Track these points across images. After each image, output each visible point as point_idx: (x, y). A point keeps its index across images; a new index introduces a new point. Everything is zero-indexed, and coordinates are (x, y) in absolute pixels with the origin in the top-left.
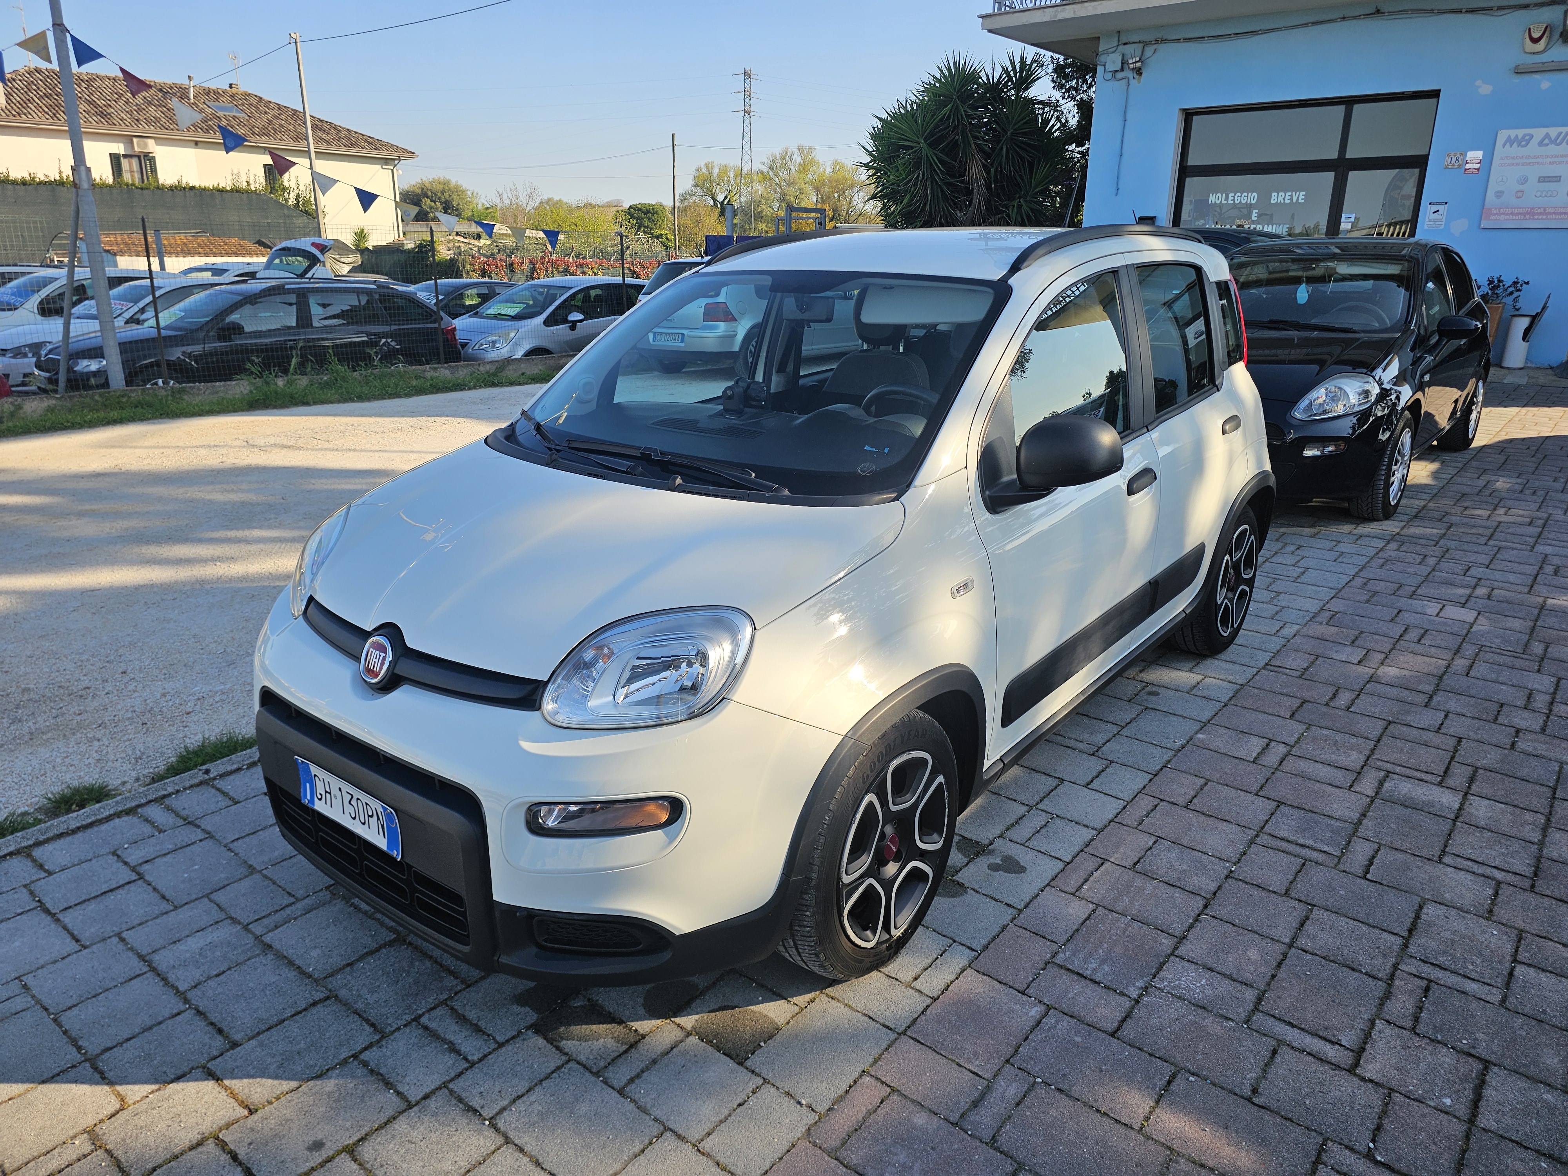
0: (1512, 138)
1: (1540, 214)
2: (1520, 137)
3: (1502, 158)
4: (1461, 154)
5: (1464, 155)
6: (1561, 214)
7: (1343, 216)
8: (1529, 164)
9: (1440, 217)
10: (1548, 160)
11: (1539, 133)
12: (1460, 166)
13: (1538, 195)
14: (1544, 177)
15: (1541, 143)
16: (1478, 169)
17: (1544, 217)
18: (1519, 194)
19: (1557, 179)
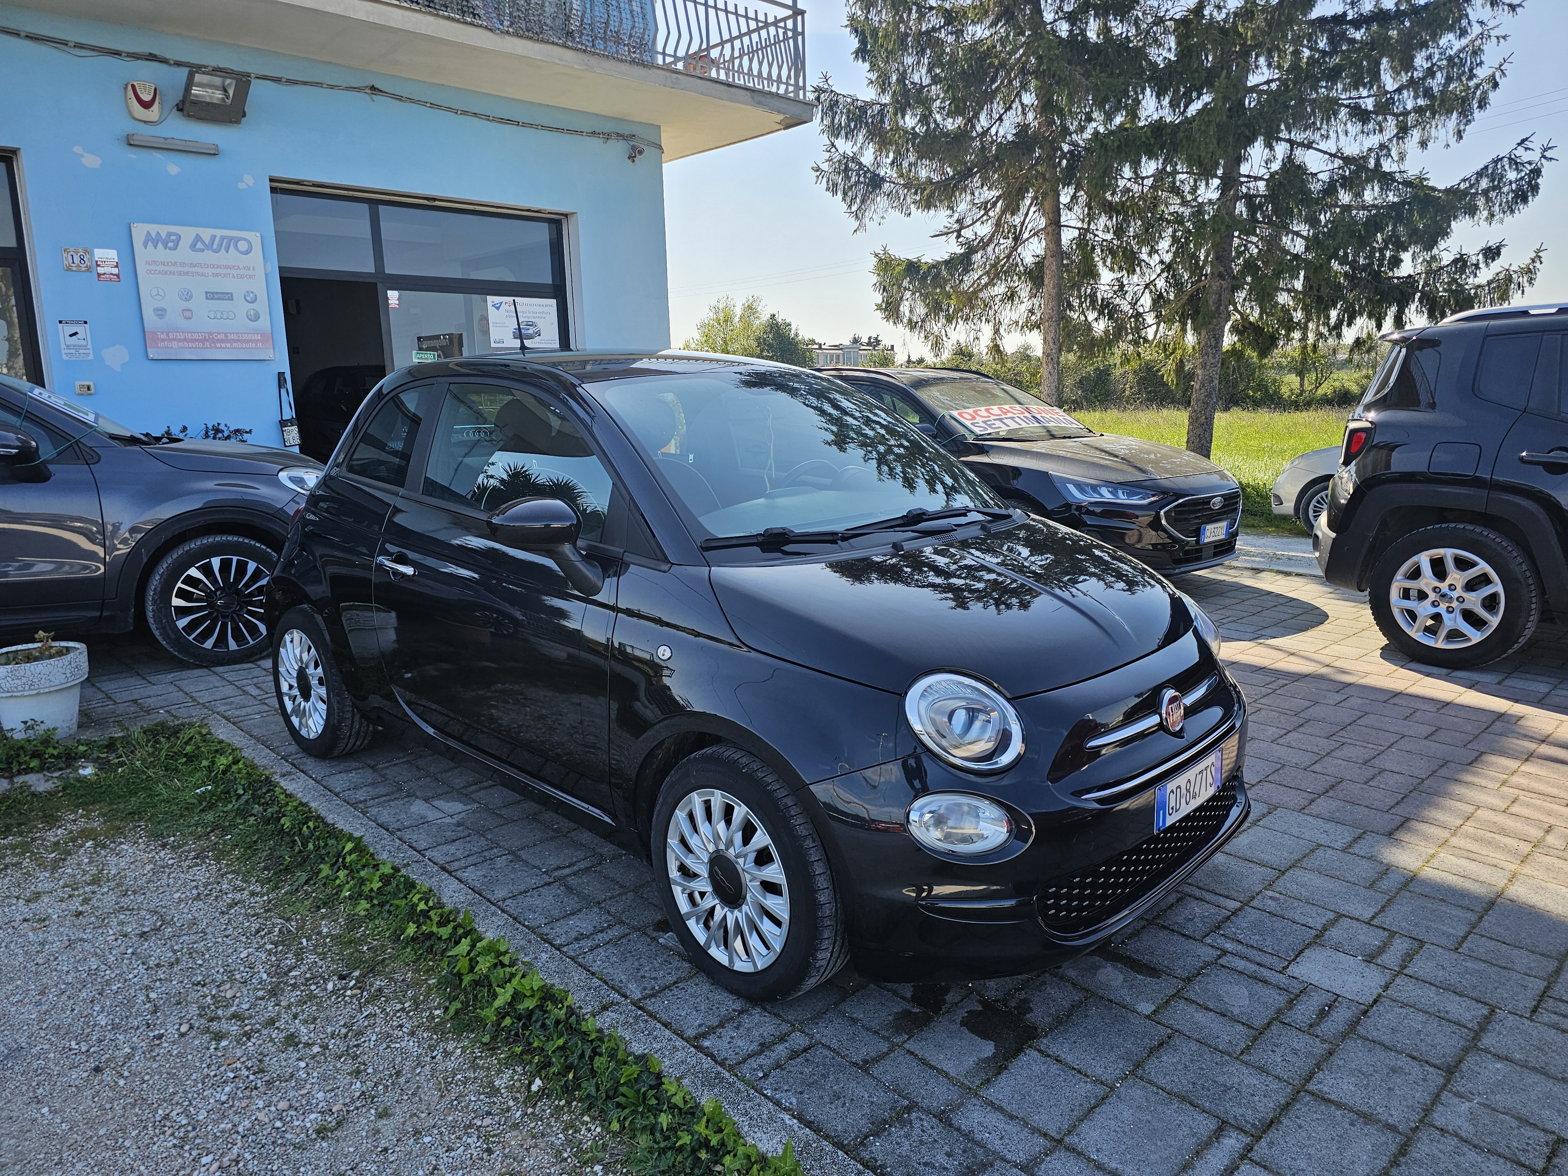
0: (154, 235)
1: (222, 341)
2: (163, 236)
3: (147, 263)
4: (86, 251)
5: (90, 252)
6: (247, 341)
8: (187, 273)
9: (84, 343)
10: (210, 271)
11: (187, 234)
12: (89, 269)
13: (212, 315)
14: (213, 293)
15: (193, 247)
16: (118, 276)
17: (228, 345)
19: (229, 297)
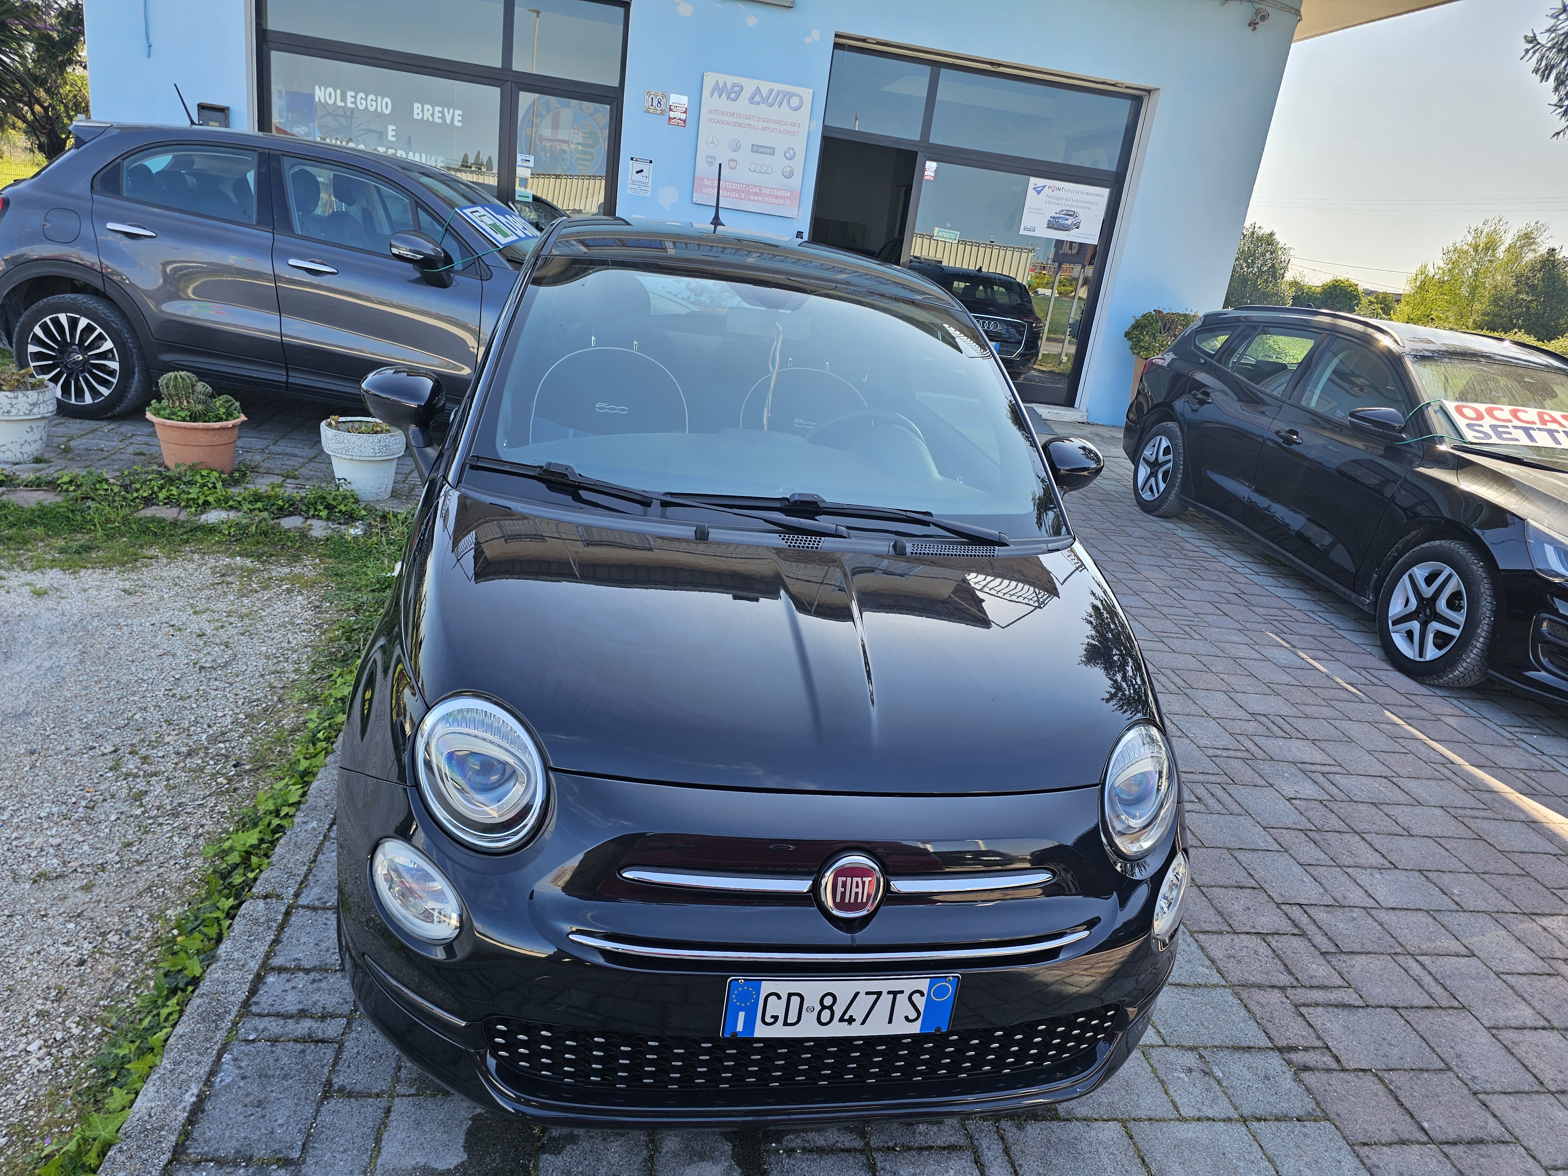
0: (721, 85)
1: (756, 194)
2: (728, 87)
3: (710, 112)
4: (664, 96)
5: (666, 96)
6: (777, 197)
7: (519, 157)
8: (740, 125)
9: (646, 180)
10: (761, 124)
11: (749, 85)
12: (663, 113)
13: (753, 168)
14: (758, 146)
15: (752, 99)
16: (684, 121)
17: (760, 199)
18: (733, 164)
19: (771, 151)
